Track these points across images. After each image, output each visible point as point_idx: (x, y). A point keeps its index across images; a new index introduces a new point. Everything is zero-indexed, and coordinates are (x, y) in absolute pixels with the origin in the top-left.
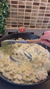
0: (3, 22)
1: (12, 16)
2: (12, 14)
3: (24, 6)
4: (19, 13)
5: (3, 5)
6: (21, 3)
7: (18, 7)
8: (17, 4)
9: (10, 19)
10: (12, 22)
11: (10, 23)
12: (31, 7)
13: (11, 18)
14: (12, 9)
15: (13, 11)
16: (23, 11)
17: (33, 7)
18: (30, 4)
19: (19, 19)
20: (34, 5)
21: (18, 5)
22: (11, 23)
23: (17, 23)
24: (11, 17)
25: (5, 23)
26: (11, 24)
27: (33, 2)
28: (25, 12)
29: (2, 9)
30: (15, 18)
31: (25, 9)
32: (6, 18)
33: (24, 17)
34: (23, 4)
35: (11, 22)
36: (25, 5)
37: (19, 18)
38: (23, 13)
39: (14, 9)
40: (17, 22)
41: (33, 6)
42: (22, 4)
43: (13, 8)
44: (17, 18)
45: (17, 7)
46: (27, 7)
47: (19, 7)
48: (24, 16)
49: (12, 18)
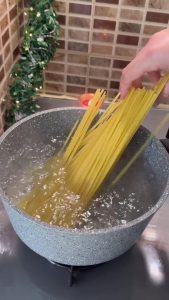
0: (32, 75)
1: (70, 56)
2: (69, 48)
3: (114, 23)
4: (93, 46)
5: (39, 15)
6: (103, 11)
7: (91, 24)
8: (89, 13)
9: (63, 65)
10: (69, 77)
11: (61, 78)
12: (136, 28)
13: (66, 63)
14: (70, 32)
15: (73, 38)
16: (109, 39)
17: (146, 27)
18: (136, 16)
19: (94, 67)
20: (148, 19)
21: (91, 18)
22: (65, 80)
23: (87, 82)
24: (66, 58)
25: (39, 79)
26: (65, 84)
27: (144, 10)
28: (114, 45)
29: (32, 29)
30: (80, 62)
31: (116, 32)
32: (43, 60)
33: (110, 60)
34: (111, 15)
35: (65, 74)
36: (118, 20)
37: (92, 63)
38: (110, 48)
39: (77, 31)
40: (87, 77)
41: (143, 23)
42: (106, 15)
43: (74, 28)
44: (86, 63)
45: (87, 26)
46: (125, 27)
47: (95, 27)
48: (113, 57)
49: (69, 61)
